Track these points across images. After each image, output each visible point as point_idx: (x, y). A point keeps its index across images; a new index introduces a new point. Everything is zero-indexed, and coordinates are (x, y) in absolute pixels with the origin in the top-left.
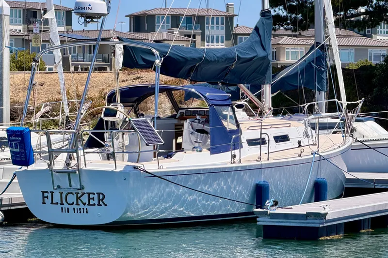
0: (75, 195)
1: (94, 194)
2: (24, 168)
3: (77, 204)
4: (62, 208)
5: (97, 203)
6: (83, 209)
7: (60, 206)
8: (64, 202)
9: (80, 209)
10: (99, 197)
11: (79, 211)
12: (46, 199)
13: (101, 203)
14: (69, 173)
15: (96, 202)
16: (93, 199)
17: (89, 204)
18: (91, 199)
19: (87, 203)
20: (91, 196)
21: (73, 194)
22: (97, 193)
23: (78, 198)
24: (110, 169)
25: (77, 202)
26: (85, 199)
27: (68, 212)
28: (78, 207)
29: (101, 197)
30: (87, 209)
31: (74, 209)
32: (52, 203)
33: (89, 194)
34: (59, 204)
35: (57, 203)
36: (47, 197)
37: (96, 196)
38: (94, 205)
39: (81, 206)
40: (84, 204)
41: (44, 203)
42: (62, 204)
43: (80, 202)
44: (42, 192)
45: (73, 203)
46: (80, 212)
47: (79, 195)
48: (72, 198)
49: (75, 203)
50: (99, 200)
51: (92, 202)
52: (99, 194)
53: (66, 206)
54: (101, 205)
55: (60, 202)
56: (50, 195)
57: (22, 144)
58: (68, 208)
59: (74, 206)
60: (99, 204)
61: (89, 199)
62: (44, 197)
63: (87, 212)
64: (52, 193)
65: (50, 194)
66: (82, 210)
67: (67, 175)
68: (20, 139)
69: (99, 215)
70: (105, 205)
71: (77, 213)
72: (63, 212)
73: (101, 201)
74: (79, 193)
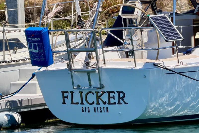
0: (95, 94)
1: (114, 92)
2: (44, 68)
3: (98, 103)
4: (82, 108)
5: (117, 102)
6: (104, 108)
7: (80, 106)
8: (84, 101)
9: (100, 108)
10: (119, 95)
11: (99, 110)
12: (66, 99)
13: (121, 101)
14: (88, 73)
15: (116, 100)
16: (113, 97)
17: (109, 103)
18: (112, 98)
19: (107, 102)
20: (112, 95)
21: (93, 93)
22: (117, 92)
23: (98, 97)
24: (130, 67)
25: (98, 101)
26: (105, 98)
27: (89, 112)
28: (99, 106)
29: (121, 95)
30: (107, 108)
31: (95, 108)
32: (72, 103)
33: (109, 93)
34: (79, 104)
35: (77, 103)
36: (67, 97)
37: (116, 95)
38: (115, 103)
39: (102, 105)
40: (105, 103)
41: (64, 103)
42: (82, 103)
43: (100, 102)
44: (62, 92)
45: (93, 103)
46: (101, 112)
47: (99, 94)
48: (92, 98)
49: (96, 102)
50: (119, 98)
51: (112, 101)
52: (119, 93)
53: (86, 105)
54: (122, 104)
55: (80, 102)
56: (69, 95)
57: (41, 45)
58: (88, 108)
59: (95, 105)
60: (119, 103)
61: (110, 98)
62: (64, 97)
63: (107, 111)
64: (72, 93)
66: (102, 109)
67: (86, 74)
68: (39, 39)
69: (120, 113)
70: (126, 104)
71: (98, 112)
72: (83, 112)
73: (121, 100)
74: (99, 92)
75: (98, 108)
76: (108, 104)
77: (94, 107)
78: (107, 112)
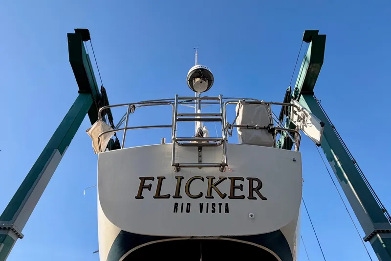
0: (206, 180)
4: (176, 204)
5: (247, 195)
6: (220, 204)
7: (172, 201)
8: (183, 192)
10: (251, 184)
11: (210, 209)
13: (255, 194)
16: (241, 187)
17: (232, 197)
18: (238, 187)
19: (229, 194)
20: (238, 183)
22: (248, 179)
26: (225, 188)
27: (188, 211)
28: (211, 201)
29: (256, 184)
30: (227, 205)
31: (201, 206)
33: (233, 180)
34: (171, 197)
35: (168, 196)
36: (149, 187)
37: (246, 184)
38: (243, 197)
42: (178, 196)
45: (201, 195)
46: (213, 211)
49: (205, 194)
50: (252, 189)
52: (251, 180)
58: (189, 204)
60: (251, 197)
61: (233, 187)
63: (227, 210)
64: (161, 179)
65: (156, 181)
66: (217, 207)
69: (252, 216)
70: (263, 199)
71: (207, 212)
72: (177, 212)
73: (254, 192)
74: (214, 178)
75: (208, 204)
76: (230, 198)
77: (200, 204)
78: (226, 212)
